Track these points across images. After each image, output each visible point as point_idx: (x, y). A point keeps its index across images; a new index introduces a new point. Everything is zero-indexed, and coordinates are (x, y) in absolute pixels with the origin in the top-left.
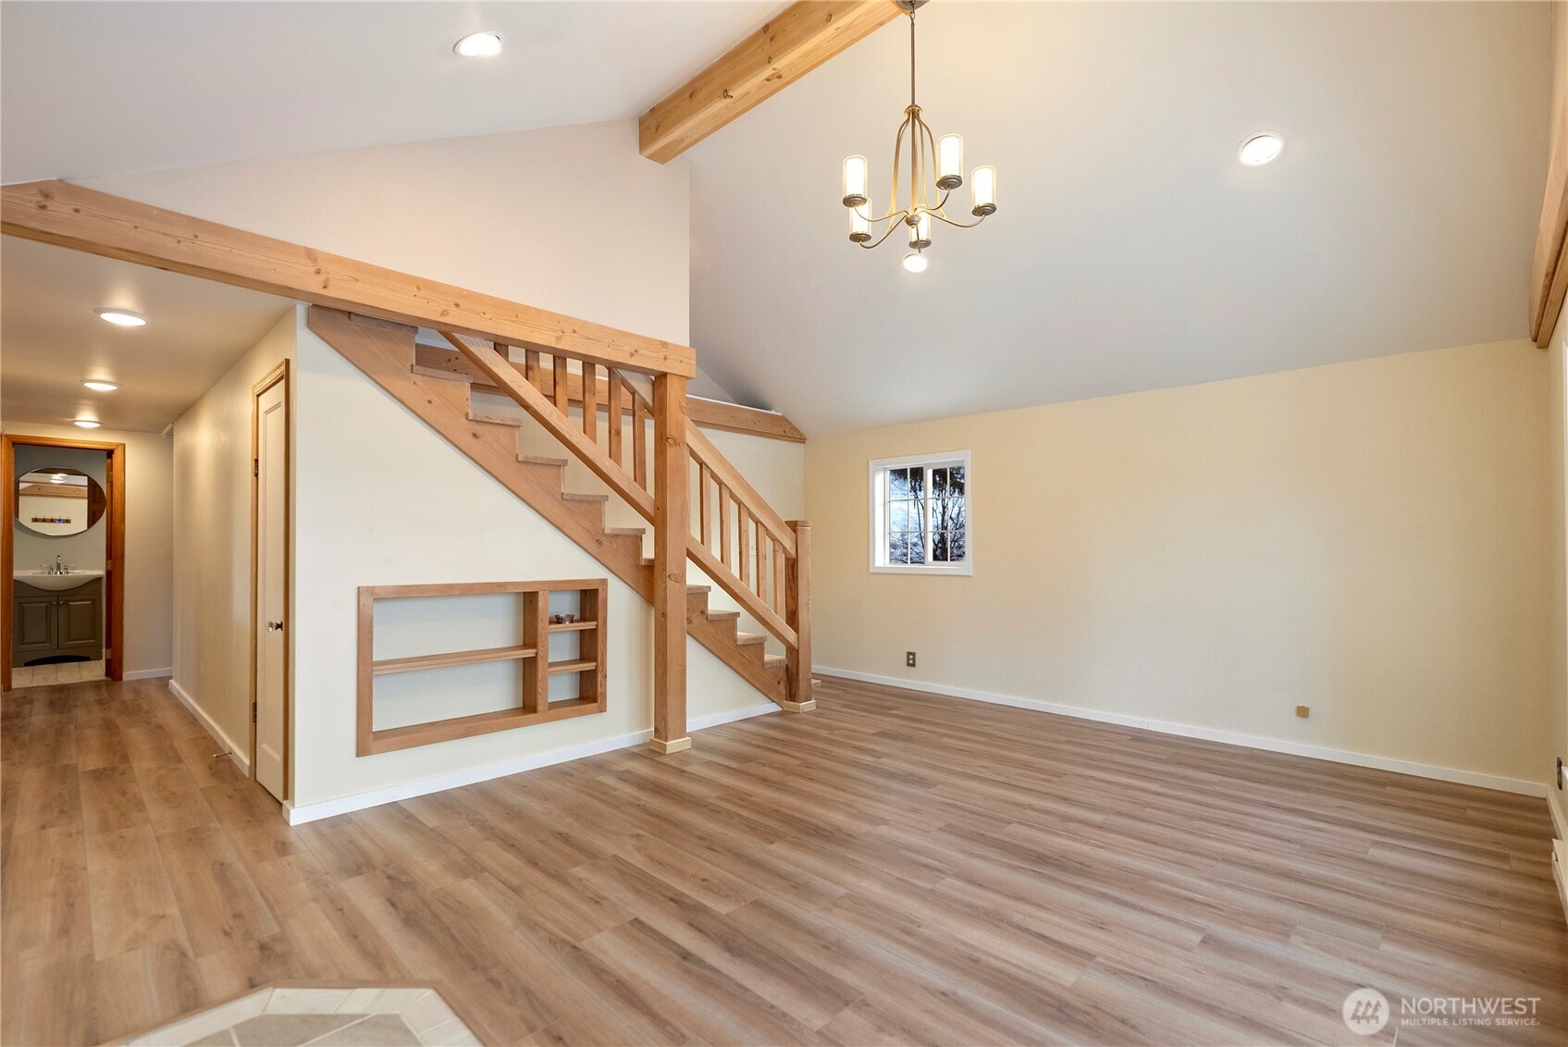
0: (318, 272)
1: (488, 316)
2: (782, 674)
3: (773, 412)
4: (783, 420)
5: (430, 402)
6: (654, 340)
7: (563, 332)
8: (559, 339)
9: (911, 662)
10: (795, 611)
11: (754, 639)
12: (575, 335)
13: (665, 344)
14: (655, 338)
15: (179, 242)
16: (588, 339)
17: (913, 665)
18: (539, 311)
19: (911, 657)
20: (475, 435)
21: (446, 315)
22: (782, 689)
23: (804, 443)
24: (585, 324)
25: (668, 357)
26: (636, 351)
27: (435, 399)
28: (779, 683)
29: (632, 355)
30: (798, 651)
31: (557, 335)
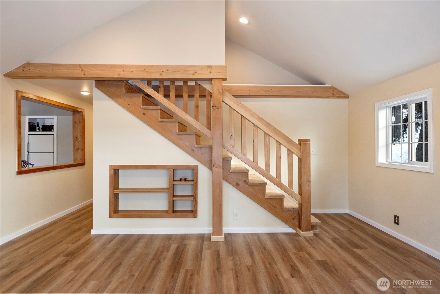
0: (82, 71)
1: (134, 72)
2: (296, 215)
3: (327, 85)
4: (333, 88)
5: (129, 105)
6: (205, 66)
7: (163, 72)
8: (161, 75)
9: (396, 221)
10: (301, 184)
11: (275, 196)
12: (168, 71)
13: (210, 67)
14: (205, 65)
15: (49, 71)
16: (174, 72)
17: (398, 224)
18: (153, 66)
19: (396, 218)
20: (144, 114)
21: (120, 75)
22: (296, 222)
23: (348, 98)
24: (172, 67)
25: (212, 72)
26: (196, 72)
27: (131, 103)
28: (293, 219)
29: (194, 74)
30: (301, 204)
31: (160, 73)
